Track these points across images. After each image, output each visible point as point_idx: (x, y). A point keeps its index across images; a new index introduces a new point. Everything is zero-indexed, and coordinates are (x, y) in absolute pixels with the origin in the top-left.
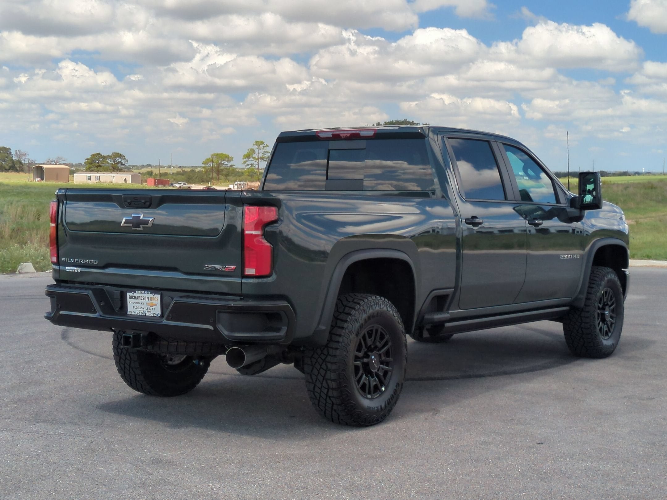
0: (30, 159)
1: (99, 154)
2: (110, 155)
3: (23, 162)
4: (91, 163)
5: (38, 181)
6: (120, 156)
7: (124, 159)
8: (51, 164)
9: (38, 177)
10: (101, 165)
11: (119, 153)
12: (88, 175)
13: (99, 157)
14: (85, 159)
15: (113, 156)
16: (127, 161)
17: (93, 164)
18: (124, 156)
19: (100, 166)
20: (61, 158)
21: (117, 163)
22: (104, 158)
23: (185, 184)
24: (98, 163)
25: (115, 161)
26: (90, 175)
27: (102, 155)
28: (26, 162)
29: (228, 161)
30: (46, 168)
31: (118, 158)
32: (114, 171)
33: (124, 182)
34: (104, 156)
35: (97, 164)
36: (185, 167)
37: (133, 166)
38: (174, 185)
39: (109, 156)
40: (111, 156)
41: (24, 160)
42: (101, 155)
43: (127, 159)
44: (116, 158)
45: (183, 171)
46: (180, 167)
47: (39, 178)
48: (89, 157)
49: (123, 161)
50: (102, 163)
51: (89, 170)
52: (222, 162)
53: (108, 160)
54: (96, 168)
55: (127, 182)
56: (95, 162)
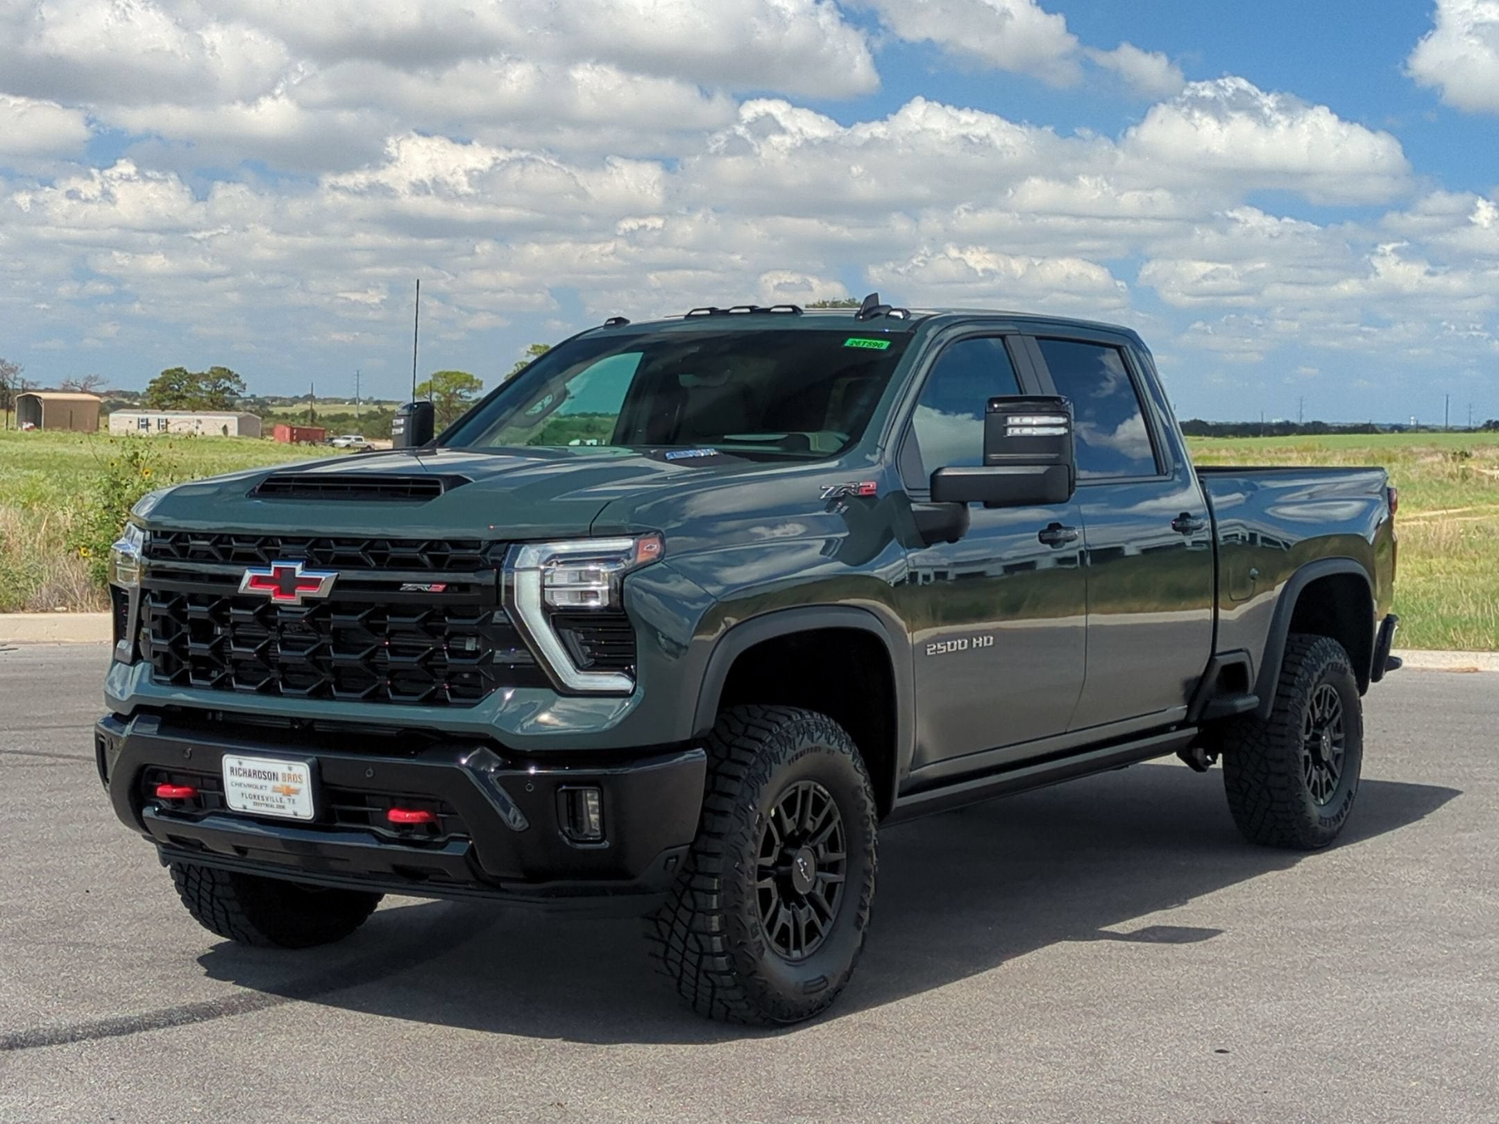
0: (27, 380)
1: (180, 370)
2: (206, 372)
3: (10, 386)
4: (161, 391)
5: (27, 429)
6: (229, 375)
7: (238, 382)
8: (73, 391)
9: (27, 421)
10: (184, 394)
11: (225, 369)
12: (141, 416)
13: (180, 376)
14: (150, 380)
15: (211, 376)
16: (244, 386)
17: (167, 393)
18: (237, 376)
19: (183, 397)
20: (96, 378)
21: (220, 392)
22: (193, 378)
23: (361, 440)
24: (178, 391)
25: (215, 387)
26: (145, 416)
27: (188, 372)
28: (16, 387)
29: (470, 390)
30: (47, 401)
31: (222, 380)
32: (213, 408)
33: (221, 433)
34: (191, 375)
35: (176, 393)
36: (391, 403)
37: (274, 399)
38: (335, 441)
39: (202, 374)
40: (208, 376)
41: (13, 383)
42: (186, 373)
43: (243, 382)
44: (219, 379)
45: (382, 410)
46: (378, 403)
47: (31, 422)
48: (158, 376)
49: (235, 387)
50: (187, 391)
51: (159, 405)
52: (458, 392)
53: (200, 384)
54: (174, 402)
55: (230, 434)
56: (172, 389)
